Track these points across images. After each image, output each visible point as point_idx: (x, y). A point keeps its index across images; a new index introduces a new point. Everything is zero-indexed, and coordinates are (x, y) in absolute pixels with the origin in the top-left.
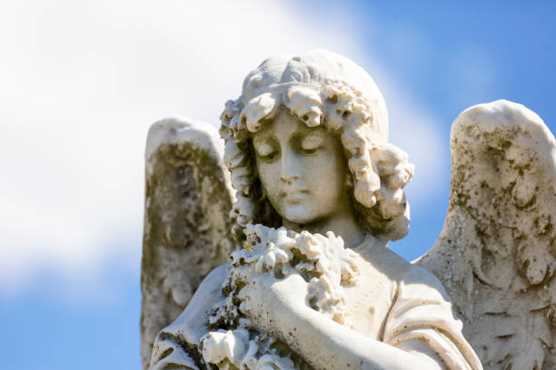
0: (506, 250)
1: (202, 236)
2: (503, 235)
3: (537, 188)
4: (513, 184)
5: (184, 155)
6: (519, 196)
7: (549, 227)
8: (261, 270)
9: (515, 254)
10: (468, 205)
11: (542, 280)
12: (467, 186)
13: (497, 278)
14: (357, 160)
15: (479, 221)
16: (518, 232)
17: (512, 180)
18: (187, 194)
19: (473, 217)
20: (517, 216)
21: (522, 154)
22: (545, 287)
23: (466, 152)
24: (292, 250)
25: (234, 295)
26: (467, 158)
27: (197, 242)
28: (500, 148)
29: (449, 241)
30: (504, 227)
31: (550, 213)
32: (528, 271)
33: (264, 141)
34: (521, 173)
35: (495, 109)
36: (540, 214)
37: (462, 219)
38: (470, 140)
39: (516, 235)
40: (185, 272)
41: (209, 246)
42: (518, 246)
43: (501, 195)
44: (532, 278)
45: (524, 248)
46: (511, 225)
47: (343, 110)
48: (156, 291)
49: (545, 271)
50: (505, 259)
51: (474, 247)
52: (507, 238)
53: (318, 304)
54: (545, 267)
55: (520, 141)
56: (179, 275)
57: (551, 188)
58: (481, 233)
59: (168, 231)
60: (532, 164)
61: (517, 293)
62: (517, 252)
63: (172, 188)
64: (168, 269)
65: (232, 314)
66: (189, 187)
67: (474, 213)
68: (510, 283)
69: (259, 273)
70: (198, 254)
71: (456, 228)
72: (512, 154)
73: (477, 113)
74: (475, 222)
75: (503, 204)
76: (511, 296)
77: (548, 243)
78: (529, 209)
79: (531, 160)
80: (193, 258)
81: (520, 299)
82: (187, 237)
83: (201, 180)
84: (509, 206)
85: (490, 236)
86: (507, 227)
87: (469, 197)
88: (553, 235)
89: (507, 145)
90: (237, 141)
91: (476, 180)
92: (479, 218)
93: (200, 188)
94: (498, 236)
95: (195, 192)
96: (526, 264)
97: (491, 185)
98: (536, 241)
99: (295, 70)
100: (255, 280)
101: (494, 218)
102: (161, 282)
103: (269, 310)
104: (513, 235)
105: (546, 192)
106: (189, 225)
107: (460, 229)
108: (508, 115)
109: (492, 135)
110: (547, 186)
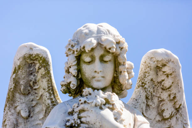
0: (155, 105)
1: (34, 91)
2: (154, 99)
3: (173, 83)
4: (163, 80)
5: (34, 59)
6: (165, 85)
7: (174, 98)
8: (94, 106)
9: (158, 107)
10: (145, 87)
11: (169, 117)
12: (146, 80)
13: (150, 115)
14: (124, 67)
15: (147, 93)
16: (161, 98)
17: (163, 79)
18: (31, 74)
19: (146, 92)
20: (162, 92)
21: (170, 70)
22: (169, 120)
23: (149, 67)
24: (105, 99)
25: (78, 115)
26: (148, 69)
27: (32, 93)
28: (161, 67)
29: (136, 100)
30: (155, 96)
31: (175, 92)
32: (164, 113)
33: (89, 56)
34: (168, 76)
35: (162, 52)
36: (172, 92)
37: (142, 92)
38: (151, 63)
39: (160, 99)
40: (26, 104)
41: (36, 95)
42: (160, 104)
43: (156, 84)
44: (165, 116)
45: (163, 104)
46: (158, 95)
47: (121, 47)
48: (13, 111)
49: (171, 114)
50: (153, 108)
51: (144, 103)
52: (156, 100)
53: (118, 121)
54: (171, 112)
55: (170, 64)
56: (24, 105)
57: (178, 83)
58: (147, 98)
59: (22, 88)
60: (173, 73)
61: (157, 121)
62: (159, 106)
63: (26, 71)
64: (20, 103)
65: (77, 122)
66: (33, 71)
67: (146, 90)
68: (155, 117)
69: (93, 107)
70: (32, 97)
71: (139, 95)
72: (166, 69)
73: (155, 53)
74: (146, 93)
75: (156, 87)
76: (154, 122)
77: (173, 103)
78: (167, 90)
79: (173, 72)
80: (30, 99)
81: (158, 124)
82: (29, 90)
83: (39, 69)
84: (159, 88)
85: (150, 99)
86: (156, 96)
87: (146, 84)
88: (176, 100)
89: (164, 65)
90: (76, 55)
91: (150, 78)
92: (148, 92)
93: (38, 72)
94: (152, 99)
95: (35, 73)
96: (163, 111)
97: (154, 80)
98: (168, 102)
99: (102, 30)
100: (92, 109)
101: (152, 92)
102: (16, 107)
103: (100, 122)
104: (158, 99)
105: (176, 84)
106: (30, 86)
107: (141, 95)
108: (167, 54)
109: (160, 61)
110: (176, 82)
